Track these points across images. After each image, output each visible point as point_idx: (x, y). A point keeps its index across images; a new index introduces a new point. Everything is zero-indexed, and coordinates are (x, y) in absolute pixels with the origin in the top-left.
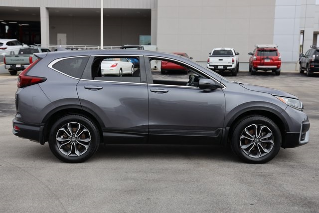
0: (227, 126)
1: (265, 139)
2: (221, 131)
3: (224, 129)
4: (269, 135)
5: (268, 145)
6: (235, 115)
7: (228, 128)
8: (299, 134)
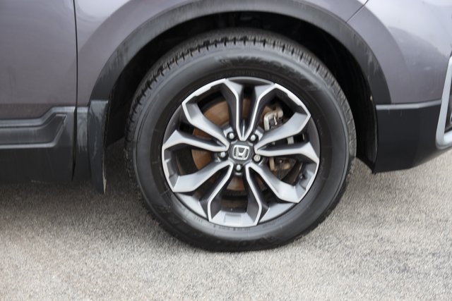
0: (96, 95)
1: (282, 143)
2: (68, 122)
3: (83, 111)
4: (296, 125)
5: (293, 170)
6: (125, 44)
7: (100, 106)
8: (438, 108)
